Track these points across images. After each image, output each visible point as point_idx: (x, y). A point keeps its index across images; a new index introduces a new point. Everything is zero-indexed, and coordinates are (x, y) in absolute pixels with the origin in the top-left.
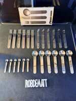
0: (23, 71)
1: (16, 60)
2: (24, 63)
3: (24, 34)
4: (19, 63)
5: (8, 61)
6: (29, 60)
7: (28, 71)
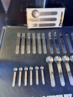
0: (37, 83)
1: (27, 69)
2: (37, 72)
3: (34, 38)
4: (31, 72)
5: (17, 69)
6: (43, 68)
7: (44, 83)
